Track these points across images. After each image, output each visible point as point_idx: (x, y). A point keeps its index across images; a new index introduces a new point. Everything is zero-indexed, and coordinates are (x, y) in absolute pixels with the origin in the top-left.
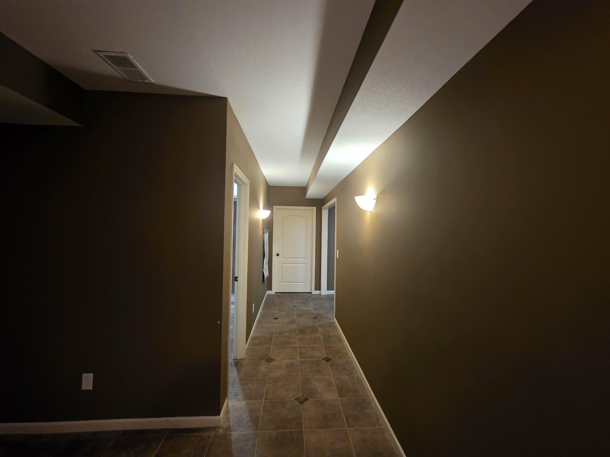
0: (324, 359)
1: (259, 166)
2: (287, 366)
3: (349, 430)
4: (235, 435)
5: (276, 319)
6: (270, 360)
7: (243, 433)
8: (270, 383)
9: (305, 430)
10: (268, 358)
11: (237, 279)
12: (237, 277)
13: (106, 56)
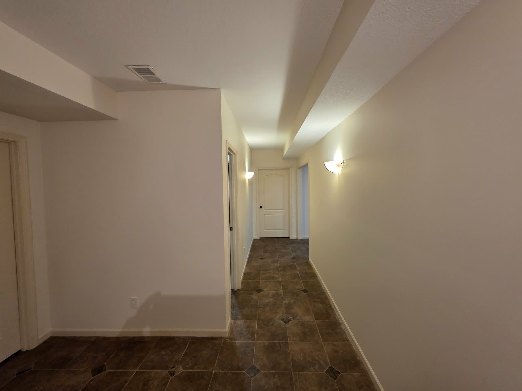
0: (302, 291)
1: (244, 135)
2: (273, 296)
3: (324, 343)
4: (238, 343)
5: (262, 259)
6: (259, 291)
7: (244, 342)
8: (261, 308)
9: (290, 342)
10: (258, 289)
11: (232, 229)
12: (232, 227)
13: (135, 69)
